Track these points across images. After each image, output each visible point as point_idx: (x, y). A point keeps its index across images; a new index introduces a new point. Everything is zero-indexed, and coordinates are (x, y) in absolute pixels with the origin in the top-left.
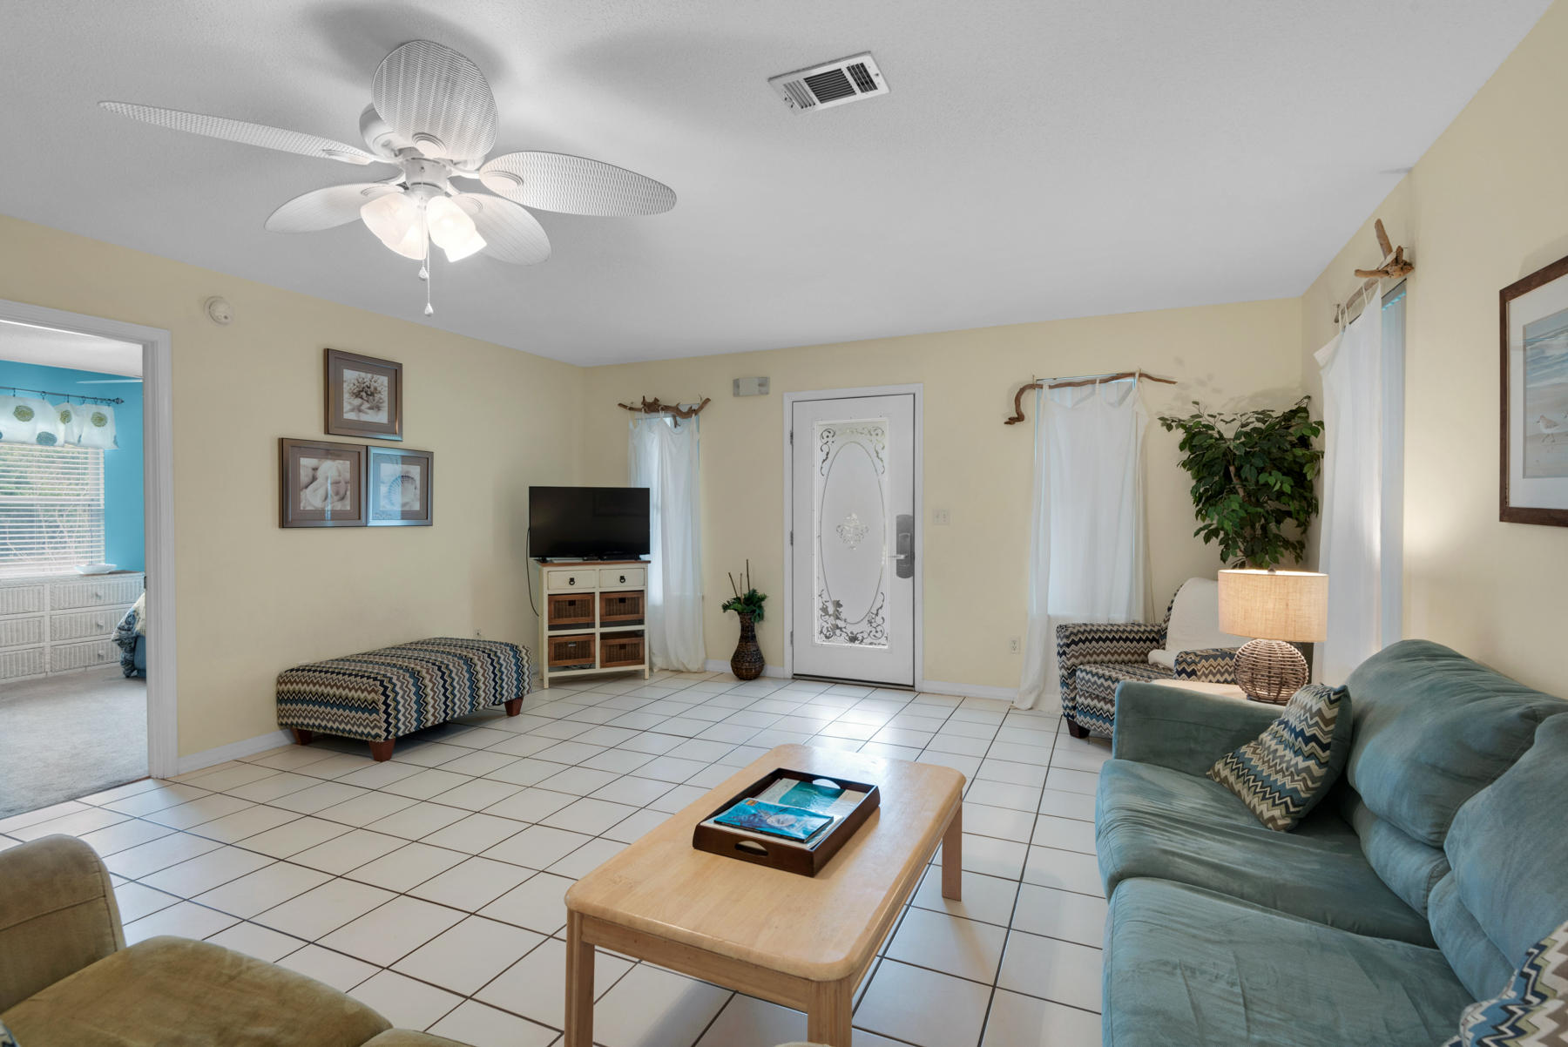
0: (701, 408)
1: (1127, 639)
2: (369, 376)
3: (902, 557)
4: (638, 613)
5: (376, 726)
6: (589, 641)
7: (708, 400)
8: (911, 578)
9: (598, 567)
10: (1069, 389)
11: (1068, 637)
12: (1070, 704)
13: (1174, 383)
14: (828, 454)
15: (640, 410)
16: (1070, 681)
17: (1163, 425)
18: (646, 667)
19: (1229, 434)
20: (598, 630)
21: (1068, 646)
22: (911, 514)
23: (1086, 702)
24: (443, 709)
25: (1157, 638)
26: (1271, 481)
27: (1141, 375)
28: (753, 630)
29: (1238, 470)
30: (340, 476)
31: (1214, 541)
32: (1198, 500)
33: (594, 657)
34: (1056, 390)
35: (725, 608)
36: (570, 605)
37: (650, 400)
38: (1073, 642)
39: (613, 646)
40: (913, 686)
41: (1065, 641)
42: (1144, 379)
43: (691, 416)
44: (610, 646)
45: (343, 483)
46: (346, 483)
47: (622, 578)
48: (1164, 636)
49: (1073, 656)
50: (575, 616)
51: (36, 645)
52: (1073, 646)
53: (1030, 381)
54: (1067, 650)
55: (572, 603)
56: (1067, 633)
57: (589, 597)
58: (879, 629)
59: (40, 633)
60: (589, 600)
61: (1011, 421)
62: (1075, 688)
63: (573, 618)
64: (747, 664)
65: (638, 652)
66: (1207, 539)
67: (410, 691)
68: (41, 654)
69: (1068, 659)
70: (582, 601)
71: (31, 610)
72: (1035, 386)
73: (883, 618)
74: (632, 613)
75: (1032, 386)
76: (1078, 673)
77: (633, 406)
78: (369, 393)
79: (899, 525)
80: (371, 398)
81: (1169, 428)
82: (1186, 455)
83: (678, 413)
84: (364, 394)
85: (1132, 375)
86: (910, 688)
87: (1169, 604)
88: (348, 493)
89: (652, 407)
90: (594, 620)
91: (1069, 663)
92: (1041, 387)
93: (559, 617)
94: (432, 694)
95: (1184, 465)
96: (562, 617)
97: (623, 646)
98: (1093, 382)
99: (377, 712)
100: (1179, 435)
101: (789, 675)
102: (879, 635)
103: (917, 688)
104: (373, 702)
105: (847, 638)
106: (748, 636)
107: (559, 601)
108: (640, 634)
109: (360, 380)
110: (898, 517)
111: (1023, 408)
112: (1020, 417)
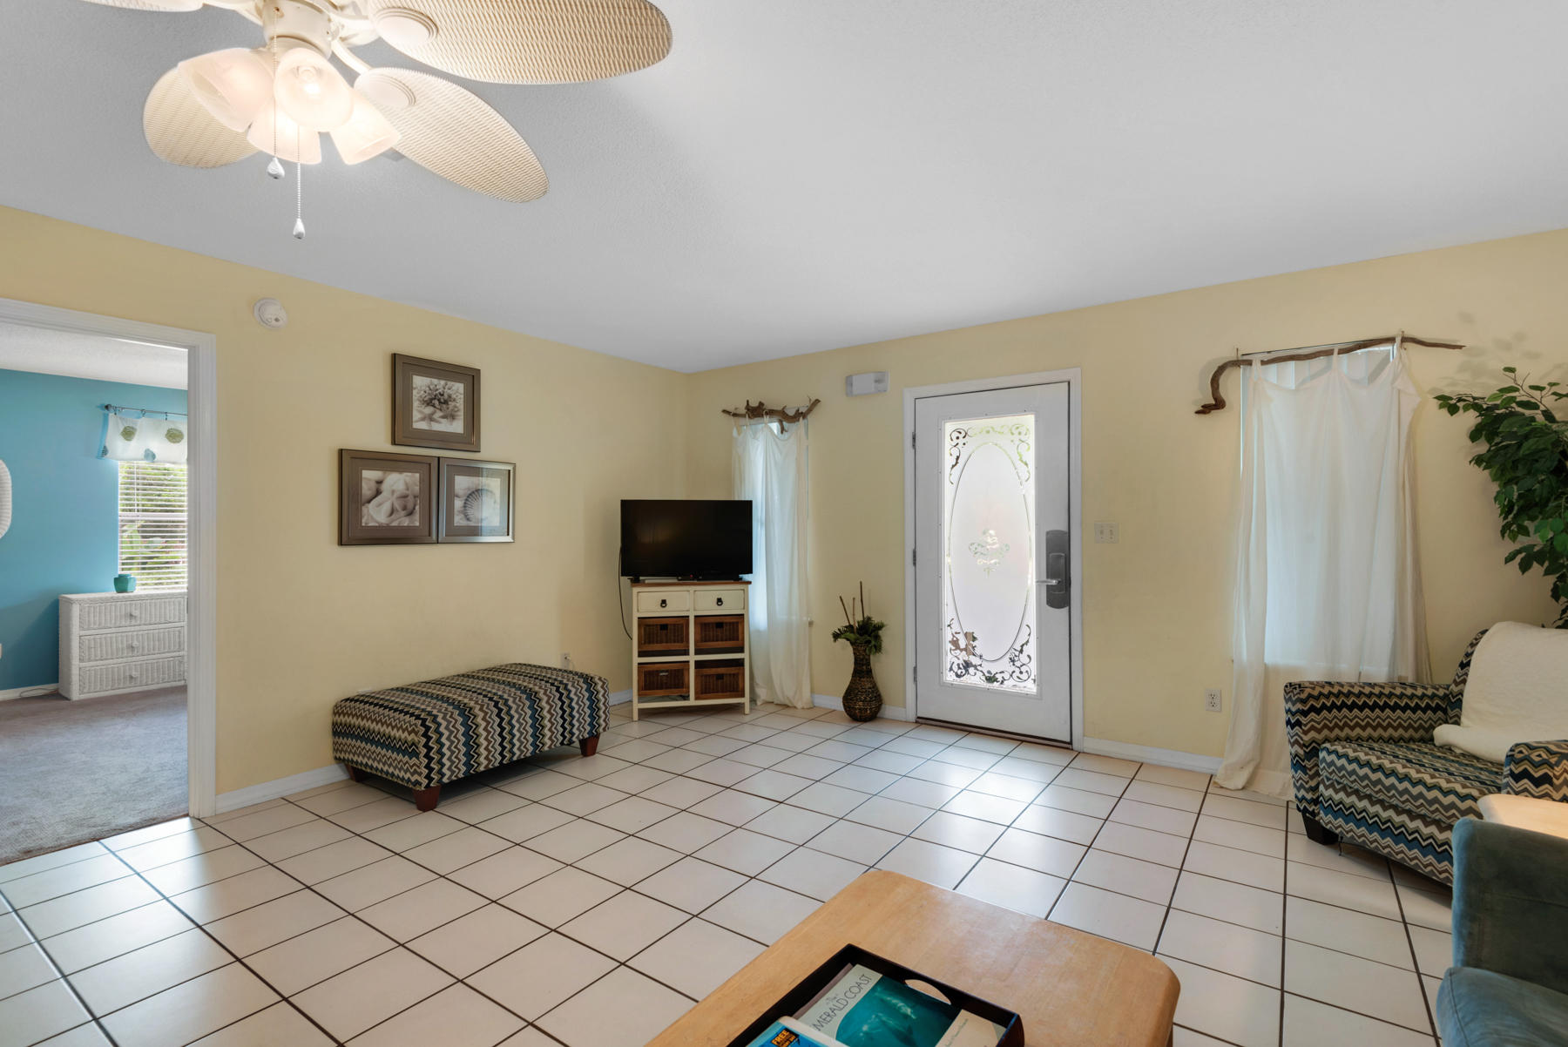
0: (810, 410)
1: (1394, 708)
2: (443, 382)
3: (1054, 582)
4: (738, 640)
5: (415, 772)
6: (683, 670)
7: (817, 401)
8: (1067, 608)
9: (692, 588)
10: (1292, 364)
11: (1304, 702)
12: (1309, 796)
13: (1460, 347)
14: (958, 458)
15: (743, 416)
16: (1307, 764)
17: (1441, 407)
18: (746, 700)
20: (692, 658)
21: (1305, 713)
22: (1066, 529)
23: (1337, 797)
24: (498, 752)
25: (1449, 706)
27: (1405, 340)
28: (869, 664)
30: (408, 489)
31: (1537, 569)
32: (1507, 510)
33: (689, 688)
34: (1274, 367)
35: (836, 636)
36: (661, 629)
37: (754, 404)
38: (1313, 709)
39: (709, 676)
40: (1071, 743)
41: (1299, 706)
42: (1407, 345)
43: (798, 420)
44: (706, 676)
45: (411, 499)
46: (415, 497)
47: (719, 601)
48: (1458, 704)
49: (1313, 728)
50: (667, 642)
51: (177, 654)
52: (1313, 715)
53: (1232, 356)
54: (1303, 720)
55: (664, 627)
56: (1303, 696)
57: (682, 621)
58: (1023, 669)
59: (179, 642)
60: (682, 625)
61: (1205, 410)
62: (1317, 774)
63: (664, 644)
64: (861, 703)
65: (738, 685)
66: (1525, 567)
67: (458, 731)
68: (180, 662)
69: (1306, 733)
70: (674, 625)
71: (172, 620)
72: (1242, 362)
73: (1029, 656)
74: (730, 640)
75: (1236, 363)
76: (1322, 754)
77: (738, 412)
78: (442, 400)
79: (1048, 542)
80: (444, 406)
81: (1453, 410)
82: (1482, 447)
83: (787, 417)
84: (436, 402)
85: (1391, 340)
86: (1065, 746)
87: (1461, 658)
88: (417, 507)
89: (756, 412)
90: (688, 647)
91: (1306, 738)
92: (1249, 363)
93: (649, 643)
94: (485, 734)
95: (1478, 460)
96: (653, 643)
97: (720, 677)
98: (1328, 352)
99: (417, 755)
100: (1470, 419)
101: (912, 718)
102: (1024, 676)
103: (1076, 745)
104: (413, 744)
105: (984, 678)
106: (862, 670)
107: (649, 626)
108: (740, 663)
109: (432, 387)
110: (1048, 533)
111: (1224, 392)
112: (1219, 404)
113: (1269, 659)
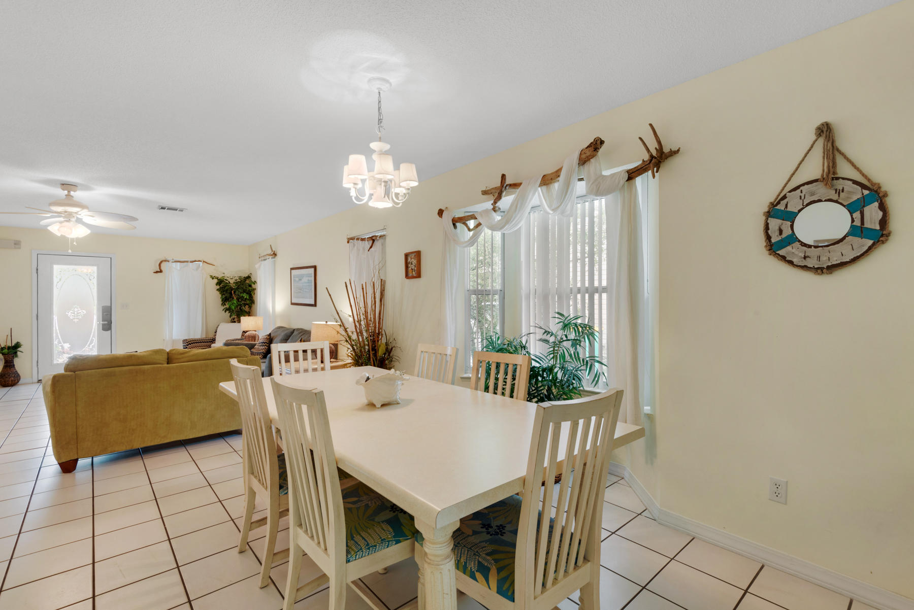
1: (204, 342)
3: (106, 322)
8: (110, 331)
10: (179, 263)
13: (215, 266)
14: (59, 280)
17: (210, 277)
19: (232, 281)
21: (188, 345)
22: (110, 305)
25: (213, 341)
26: (244, 295)
27: (204, 262)
28: (13, 362)
29: (235, 292)
31: (227, 312)
32: (222, 300)
34: (174, 263)
38: (190, 344)
48: (215, 340)
52: (190, 345)
53: (164, 259)
54: (187, 347)
61: (157, 272)
64: (12, 378)
66: (225, 312)
75: (165, 261)
79: (103, 309)
81: (213, 279)
82: (218, 287)
85: (200, 261)
87: (215, 331)
92: (169, 261)
95: (217, 290)
98: (187, 262)
100: (216, 281)
101: (37, 381)
106: (8, 365)
110: (102, 307)
111: (162, 268)
112: (161, 271)
113: (174, 338)
